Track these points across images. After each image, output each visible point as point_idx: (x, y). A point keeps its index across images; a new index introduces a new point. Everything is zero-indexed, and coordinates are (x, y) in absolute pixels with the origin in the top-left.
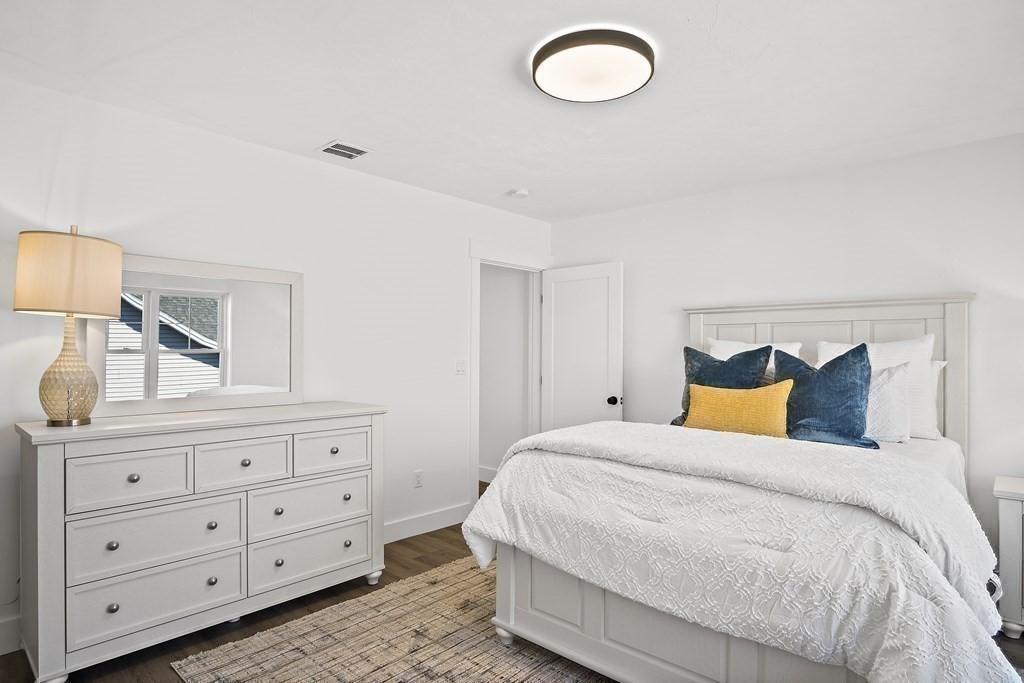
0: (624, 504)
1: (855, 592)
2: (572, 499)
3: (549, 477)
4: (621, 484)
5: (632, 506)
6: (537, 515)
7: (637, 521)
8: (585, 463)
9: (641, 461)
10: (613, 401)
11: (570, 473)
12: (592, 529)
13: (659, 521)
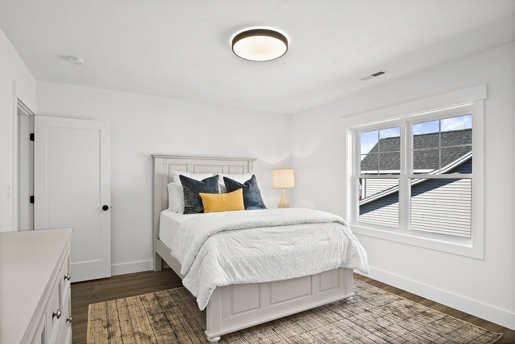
0: (280, 242)
1: (345, 244)
2: (257, 248)
3: (239, 243)
4: (273, 235)
5: (282, 242)
6: (243, 262)
7: (287, 247)
8: (253, 230)
9: (277, 223)
10: (105, 208)
11: (249, 237)
12: (273, 257)
13: (294, 244)
